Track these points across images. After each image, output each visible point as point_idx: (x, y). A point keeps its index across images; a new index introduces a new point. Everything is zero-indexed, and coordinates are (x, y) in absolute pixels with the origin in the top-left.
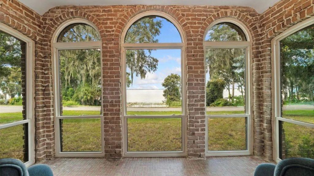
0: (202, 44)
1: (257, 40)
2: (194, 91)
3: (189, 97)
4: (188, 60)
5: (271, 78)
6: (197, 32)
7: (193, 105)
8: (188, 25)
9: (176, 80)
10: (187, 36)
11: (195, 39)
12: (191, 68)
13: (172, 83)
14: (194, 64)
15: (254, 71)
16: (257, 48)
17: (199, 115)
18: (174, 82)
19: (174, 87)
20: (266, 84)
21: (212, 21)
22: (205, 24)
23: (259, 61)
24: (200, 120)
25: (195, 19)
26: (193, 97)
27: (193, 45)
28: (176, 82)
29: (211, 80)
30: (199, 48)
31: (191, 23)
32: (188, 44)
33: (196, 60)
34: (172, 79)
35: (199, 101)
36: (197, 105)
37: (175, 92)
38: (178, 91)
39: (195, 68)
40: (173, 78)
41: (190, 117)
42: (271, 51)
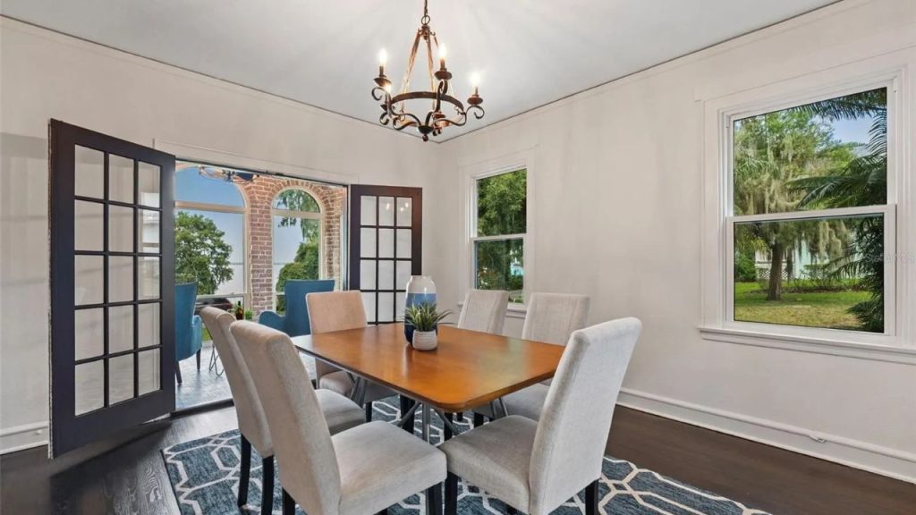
0: (269, 212)
1: (328, 214)
2: (260, 265)
3: (253, 271)
4: (252, 229)
5: (339, 252)
6: (264, 198)
7: (257, 281)
8: (253, 189)
9: (196, 234)
10: (252, 202)
11: (261, 207)
12: (256, 238)
13: (183, 242)
14: (259, 234)
15: (326, 245)
16: (329, 222)
17: (266, 292)
18: (188, 241)
19: (190, 255)
20: (335, 258)
21: (281, 188)
22: (273, 190)
23: (330, 235)
24: (266, 297)
25: (262, 184)
26: (258, 271)
27: (258, 213)
28: (198, 240)
29: (310, 242)
30: (266, 217)
31: (256, 188)
32: (252, 211)
33: (261, 229)
34: (182, 228)
35: (265, 276)
36: (263, 281)
37: (194, 274)
38: (207, 269)
39: (261, 239)
40: (184, 226)
41: (254, 295)
42: (339, 227)
